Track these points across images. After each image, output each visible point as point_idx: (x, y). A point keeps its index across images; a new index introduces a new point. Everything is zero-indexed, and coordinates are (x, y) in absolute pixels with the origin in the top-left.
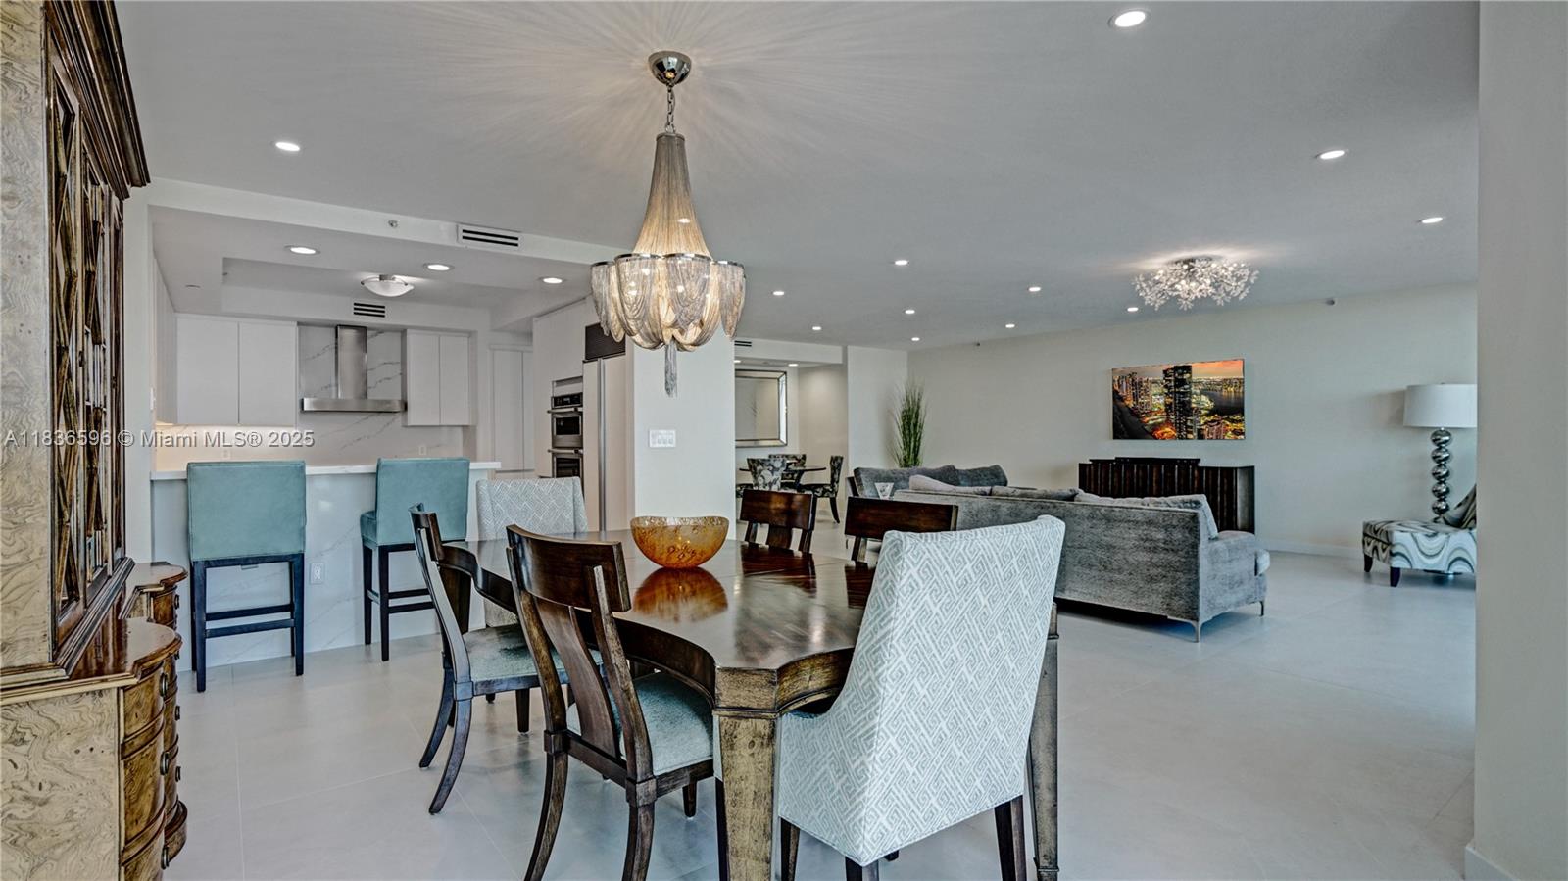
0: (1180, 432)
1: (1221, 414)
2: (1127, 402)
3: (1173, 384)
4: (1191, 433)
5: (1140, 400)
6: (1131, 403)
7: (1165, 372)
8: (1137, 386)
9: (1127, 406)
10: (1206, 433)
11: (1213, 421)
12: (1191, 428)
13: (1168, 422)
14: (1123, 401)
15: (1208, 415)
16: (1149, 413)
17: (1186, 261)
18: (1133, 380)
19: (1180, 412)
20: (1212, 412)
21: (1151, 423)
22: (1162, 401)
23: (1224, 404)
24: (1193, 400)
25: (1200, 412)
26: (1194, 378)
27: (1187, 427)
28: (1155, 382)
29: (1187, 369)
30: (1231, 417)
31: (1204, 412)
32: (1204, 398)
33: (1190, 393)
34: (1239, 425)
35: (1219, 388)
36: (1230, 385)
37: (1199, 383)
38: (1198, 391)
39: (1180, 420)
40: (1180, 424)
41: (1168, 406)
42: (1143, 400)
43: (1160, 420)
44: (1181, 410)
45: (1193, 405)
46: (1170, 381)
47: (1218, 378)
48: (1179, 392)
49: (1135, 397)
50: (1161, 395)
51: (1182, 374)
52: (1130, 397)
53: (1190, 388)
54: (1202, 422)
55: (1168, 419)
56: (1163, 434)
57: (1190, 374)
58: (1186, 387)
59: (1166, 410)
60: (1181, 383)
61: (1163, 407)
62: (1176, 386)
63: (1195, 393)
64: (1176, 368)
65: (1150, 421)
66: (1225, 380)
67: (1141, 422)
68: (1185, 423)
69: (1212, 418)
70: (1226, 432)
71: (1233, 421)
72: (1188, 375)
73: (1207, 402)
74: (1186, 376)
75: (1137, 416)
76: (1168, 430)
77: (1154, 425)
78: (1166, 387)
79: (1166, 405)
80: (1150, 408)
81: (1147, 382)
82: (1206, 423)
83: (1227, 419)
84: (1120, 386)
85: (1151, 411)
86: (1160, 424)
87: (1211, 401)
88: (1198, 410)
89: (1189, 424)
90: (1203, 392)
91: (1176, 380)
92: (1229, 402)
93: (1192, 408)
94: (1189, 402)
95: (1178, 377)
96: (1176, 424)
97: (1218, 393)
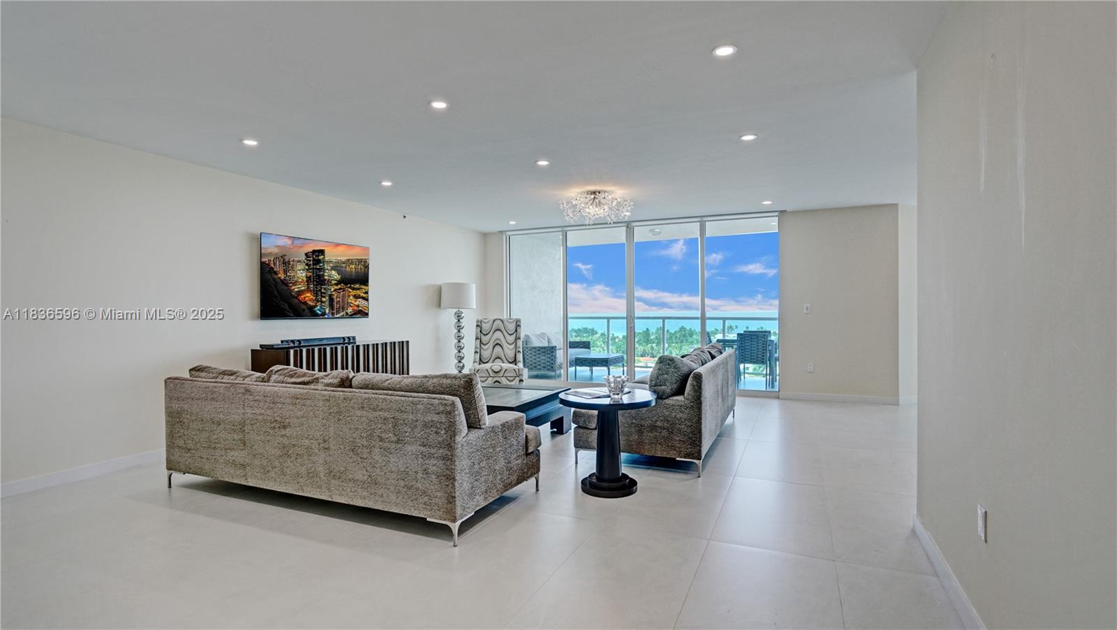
0: (317, 296)
1: (346, 284)
2: (279, 275)
3: (311, 262)
4: (324, 297)
5: (288, 274)
6: (282, 276)
7: (306, 254)
8: (287, 264)
9: (280, 278)
10: (335, 297)
11: (340, 289)
12: (325, 293)
13: (308, 290)
14: (277, 275)
15: (336, 285)
16: (295, 283)
17: (594, 193)
18: (284, 260)
19: (317, 282)
20: (339, 282)
21: (296, 290)
22: (304, 275)
23: (347, 277)
24: (326, 274)
25: (331, 282)
26: (327, 259)
27: (322, 293)
28: (299, 261)
29: (322, 252)
30: (352, 286)
31: (333, 282)
32: (333, 272)
33: (324, 268)
34: (358, 291)
35: (344, 265)
36: (352, 263)
37: (330, 261)
38: (329, 268)
39: (317, 288)
40: (317, 291)
41: (309, 278)
42: (291, 274)
43: (303, 288)
44: (317, 280)
45: (326, 278)
46: (310, 261)
47: (344, 259)
48: (316, 269)
49: (285, 272)
50: (303, 270)
51: (318, 256)
52: (282, 272)
53: (324, 265)
54: (332, 290)
55: (308, 287)
56: (305, 298)
57: (324, 255)
58: (321, 265)
59: (307, 281)
60: (317, 262)
61: (305, 279)
62: (314, 264)
63: (327, 269)
64: (314, 252)
65: (296, 289)
66: (349, 260)
67: (290, 289)
68: (320, 290)
69: (339, 286)
70: (349, 296)
71: (354, 289)
72: (322, 257)
73: (335, 276)
74: (321, 257)
75: (286, 285)
76: (308, 295)
77: (298, 291)
78: (307, 264)
79: (307, 277)
80: (295, 279)
81: (293, 261)
82: (335, 290)
83: (350, 287)
84: (274, 264)
85: (296, 282)
86: (303, 291)
87: (339, 274)
88: (329, 281)
89: (323, 291)
90: (333, 269)
91: (314, 260)
92: (352, 276)
93: (325, 280)
94: (323, 275)
95: (316, 257)
96: (314, 290)
97: (344, 269)
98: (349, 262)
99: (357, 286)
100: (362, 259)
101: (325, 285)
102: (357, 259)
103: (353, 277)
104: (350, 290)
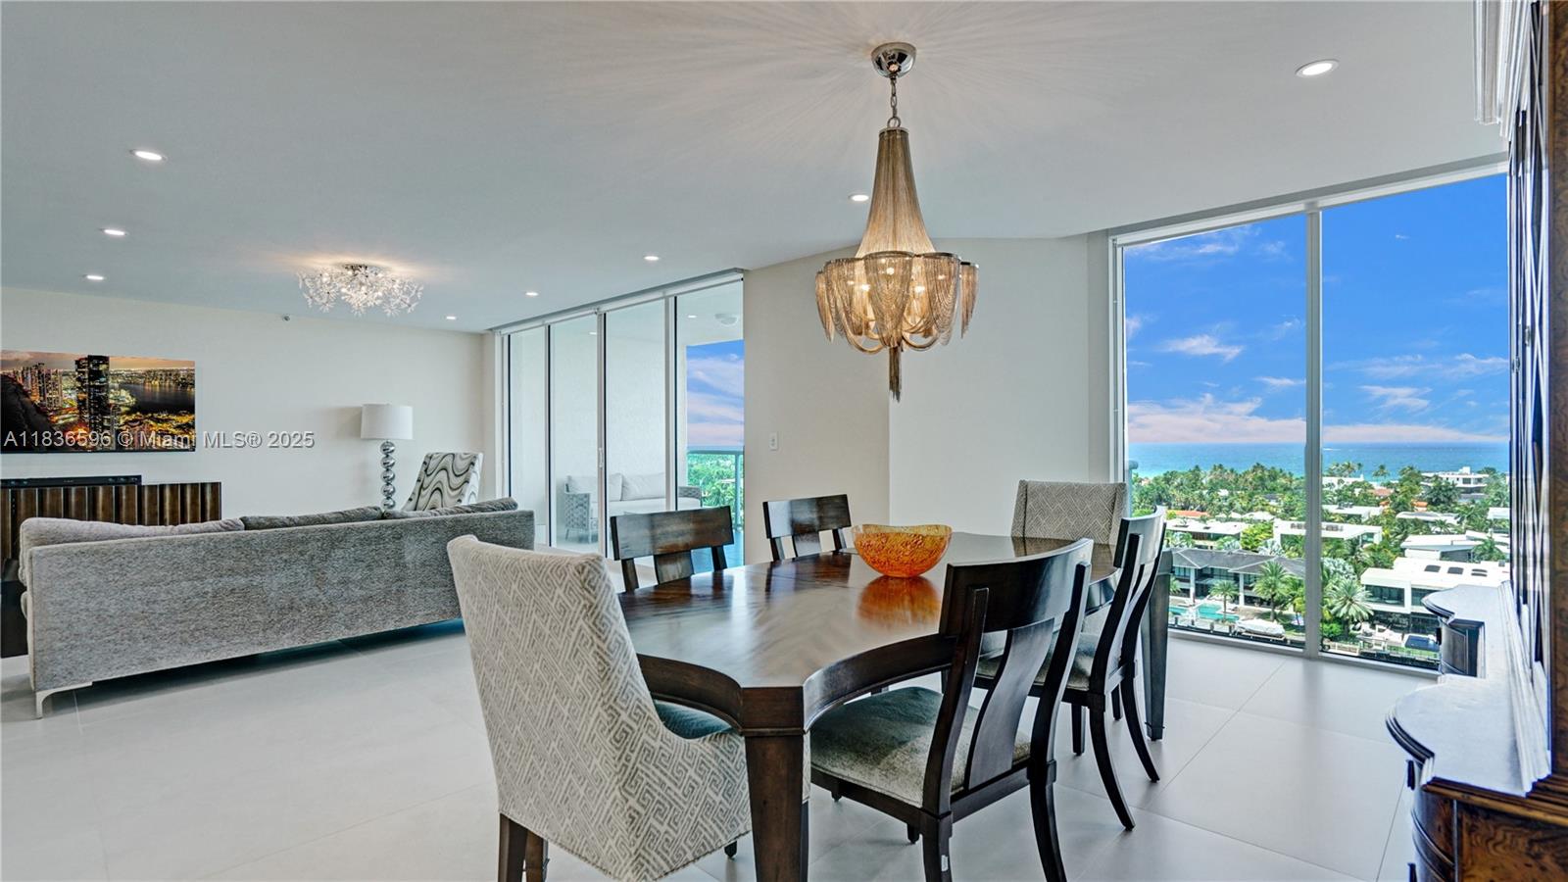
1: (145, 412)
2: (32, 398)
3: (86, 377)
5: (47, 396)
6: (37, 399)
7: (77, 363)
8: (45, 379)
9: (32, 403)
11: (135, 421)
12: (109, 428)
13: (81, 422)
14: (28, 397)
15: (128, 413)
16: (59, 411)
18: (39, 373)
19: (94, 408)
20: (133, 410)
21: (61, 422)
22: (74, 397)
23: (147, 400)
24: (111, 396)
25: (119, 410)
26: (112, 370)
27: (104, 427)
28: (65, 375)
29: (105, 360)
30: (155, 415)
31: (123, 409)
32: (124, 393)
33: (108, 386)
34: (165, 425)
35: (141, 381)
36: (155, 377)
37: (118, 375)
38: (116, 385)
39: (95, 419)
40: (95, 423)
41: (81, 403)
42: (51, 395)
43: (72, 420)
44: (96, 407)
45: (111, 401)
46: (84, 373)
47: (141, 370)
48: (94, 386)
49: (42, 392)
50: (72, 389)
51: (98, 365)
52: (36, 392)
53: (107, 381)
54: (122, 422)
55: (81, 418)
57: (107, 364)
58: (103, 379)
59: (79, 408)
60: (96, 375)
61: (76, 404)
62: (90, 379)
63: (113, 388)
64: (90, 358)
65: (60, 420)
66: (149, 372)
67: (50, 422)
68: (101, 423)
69: (133, 416)
71: (158, 421)
72: (104, 367)
73: (127, 398)
74: (102, 367)
75: (44, 413)
78: (79, 380)
79: (79, 401)
80: (59, 405)
81: (55, 374)
82: (126, 423)
83: (151, 418)
84: (24, 379)
85: (61, 409)
87: (132, 396)
88: (116, 408)
89: (106, 424)
90: (122, 386)
91: (91, 372)
92: (154, 398)
93: (110, 405)
94: (106, 398)
95: (93, 368)
96: (90, 423)
97: (141, 387)
98: (150, 375)
99: (164, 416)
100: (173, 370)
101: (109, 414)
102: (164, 371)
103: (157, 401)
104: (152, 423)
